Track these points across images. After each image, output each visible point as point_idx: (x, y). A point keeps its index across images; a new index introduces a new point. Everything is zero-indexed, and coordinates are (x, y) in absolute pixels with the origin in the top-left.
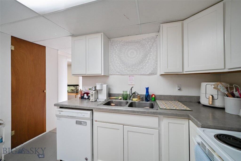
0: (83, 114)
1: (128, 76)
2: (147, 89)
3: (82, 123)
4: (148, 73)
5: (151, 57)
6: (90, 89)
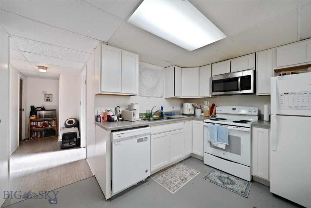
0: (145, 131)
1: (147, 97)
2: (162, 108)
3: (144, 139)
4: (160, 96)
5: (160, 84)
6: (108, 111)
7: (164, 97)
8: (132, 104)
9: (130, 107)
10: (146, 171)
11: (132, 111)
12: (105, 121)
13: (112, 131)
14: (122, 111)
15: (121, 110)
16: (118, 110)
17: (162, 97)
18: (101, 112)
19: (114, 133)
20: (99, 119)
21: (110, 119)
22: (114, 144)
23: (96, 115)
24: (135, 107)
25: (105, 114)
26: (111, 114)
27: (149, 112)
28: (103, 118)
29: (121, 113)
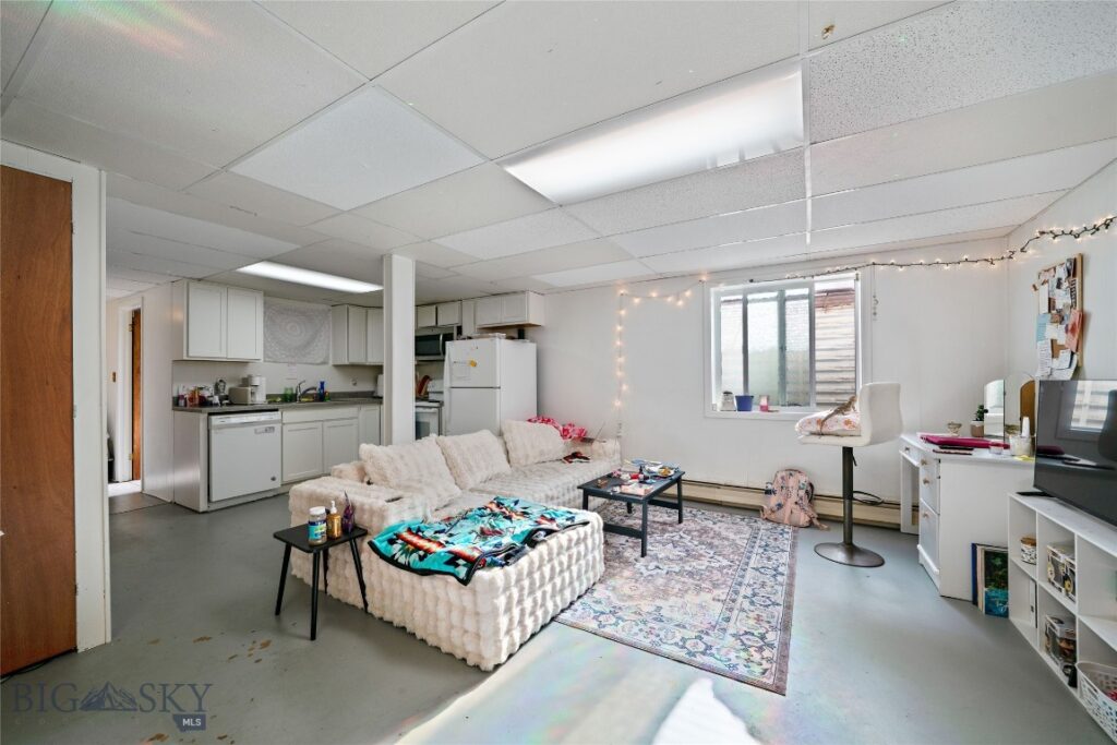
1: (287, 364)
2: (322, 384)
4: (318, 361)
6: (201, 389)
7: (331, 363)
8: (250, 377)
9: (246, 382)
10: (273, 479)
11: (249, 389)
12: (195, 405)
13: (210, 414)
14: (231, 390)
15: (228, 387)
16: (221, 387)
17: (324, 363)
18: (185, 389)
19: (213, 418)
20: (182, 402)
21: (204, 402)
22: (213, 432)
23: (175, 395)
24: (256, 381)
25: (194, 392)
26: (206, 394)
27: (289, 392)
28: (192, 399)
29: (226, 392)
